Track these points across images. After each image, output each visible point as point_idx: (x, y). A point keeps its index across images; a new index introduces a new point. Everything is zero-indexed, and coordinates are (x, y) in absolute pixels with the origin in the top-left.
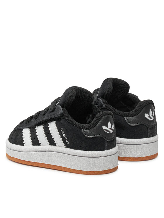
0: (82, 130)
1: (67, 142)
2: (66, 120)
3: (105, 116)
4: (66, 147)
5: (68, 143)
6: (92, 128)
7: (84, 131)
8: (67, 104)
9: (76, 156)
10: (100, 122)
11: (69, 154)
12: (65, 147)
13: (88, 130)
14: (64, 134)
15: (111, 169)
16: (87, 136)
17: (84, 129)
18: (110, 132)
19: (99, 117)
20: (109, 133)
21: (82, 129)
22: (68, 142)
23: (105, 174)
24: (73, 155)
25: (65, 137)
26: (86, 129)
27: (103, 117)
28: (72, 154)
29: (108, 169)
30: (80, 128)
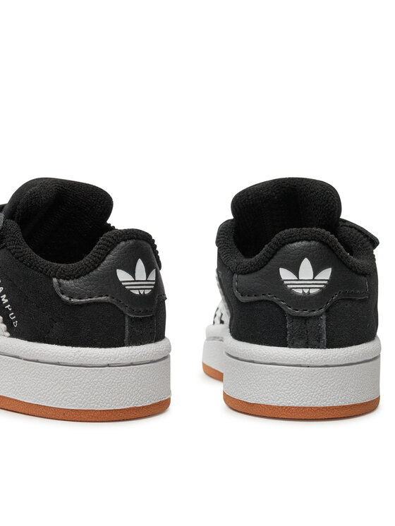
0: (55, 280)
1: (12, 321)
2: (10, 250)
3: (128, 242)
4: (12, 336)
5: (16, 324)
6: (84, 276)
7: (60, 285)
8: (21, 211)
9: (37, 361)
10: (110, 256)
11: (17, 355)
12: (8, 334)
13: (71, 282)
14: (4, 296)
15: (143, 407)
16: (68, 299)
17: (58, 278)
18: (142, 292)
19: (108, 241)
20: (137, 292)
21: (55, 277)
22: (15, 320)
23: (123, 420)
24: (28, 358)
25: (7, 304)
26: (64, 279)
27: (119, 243)
28: (25, 357)
29: (131, 406)
30: (48, 273)
